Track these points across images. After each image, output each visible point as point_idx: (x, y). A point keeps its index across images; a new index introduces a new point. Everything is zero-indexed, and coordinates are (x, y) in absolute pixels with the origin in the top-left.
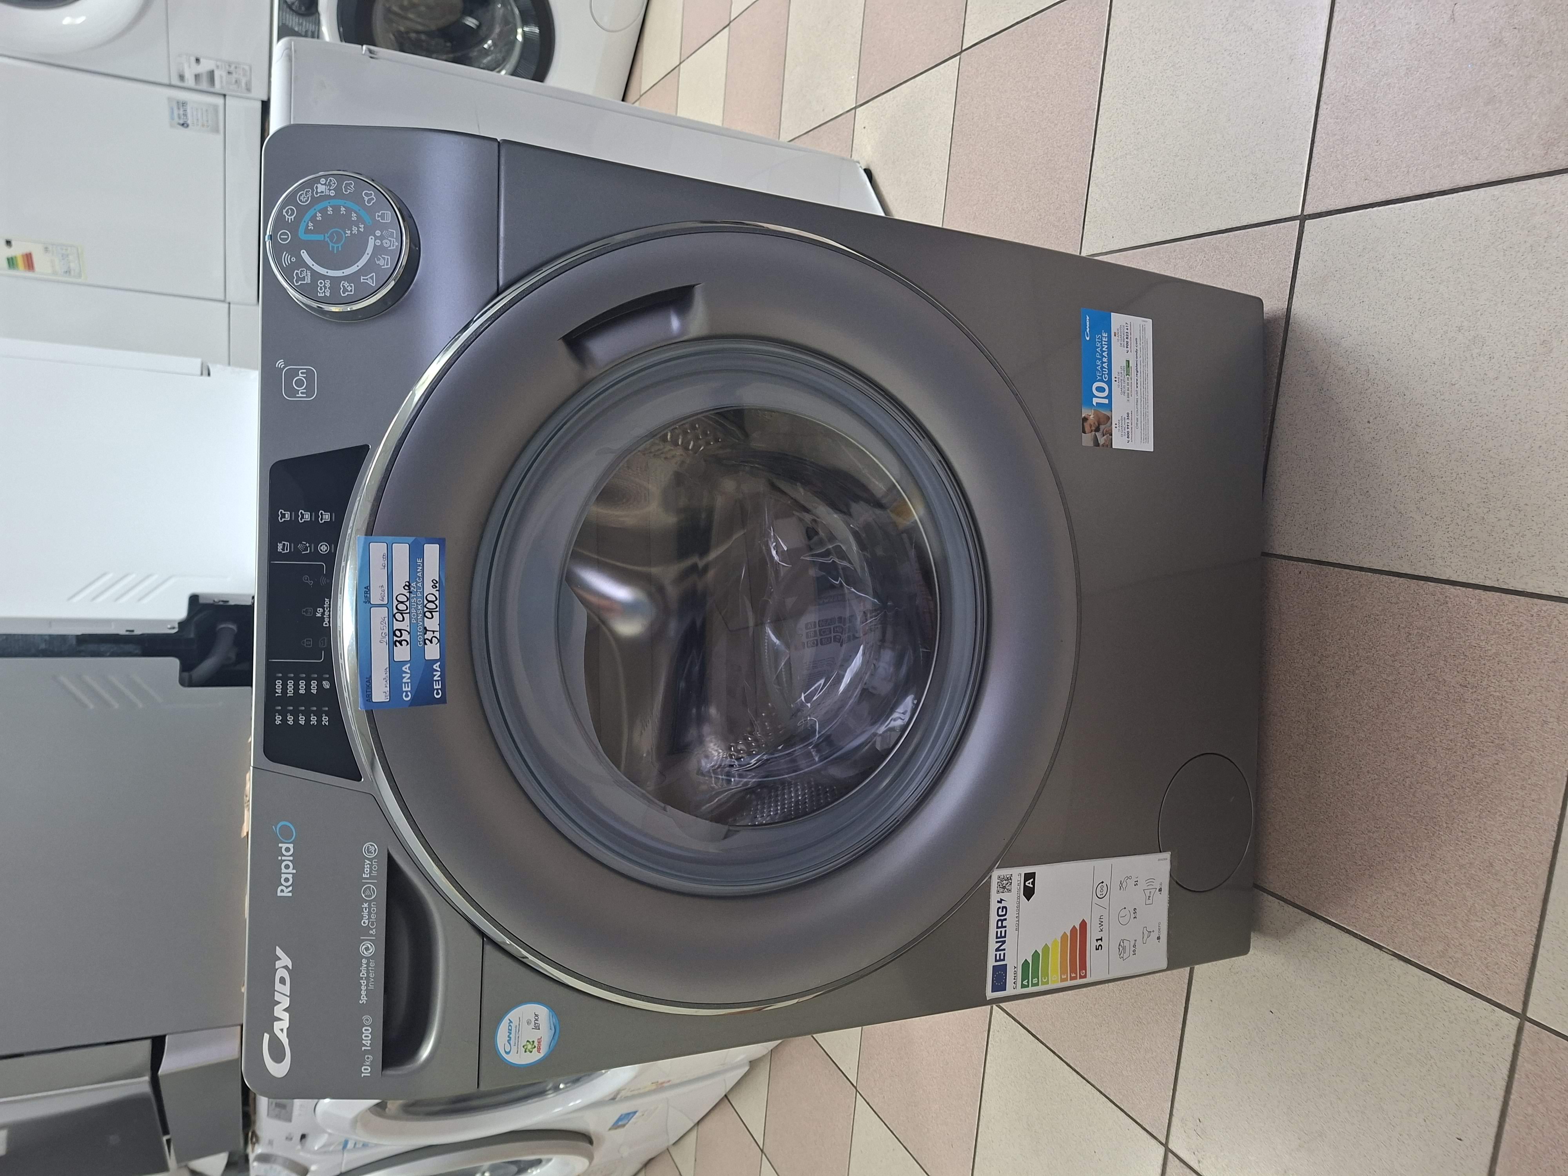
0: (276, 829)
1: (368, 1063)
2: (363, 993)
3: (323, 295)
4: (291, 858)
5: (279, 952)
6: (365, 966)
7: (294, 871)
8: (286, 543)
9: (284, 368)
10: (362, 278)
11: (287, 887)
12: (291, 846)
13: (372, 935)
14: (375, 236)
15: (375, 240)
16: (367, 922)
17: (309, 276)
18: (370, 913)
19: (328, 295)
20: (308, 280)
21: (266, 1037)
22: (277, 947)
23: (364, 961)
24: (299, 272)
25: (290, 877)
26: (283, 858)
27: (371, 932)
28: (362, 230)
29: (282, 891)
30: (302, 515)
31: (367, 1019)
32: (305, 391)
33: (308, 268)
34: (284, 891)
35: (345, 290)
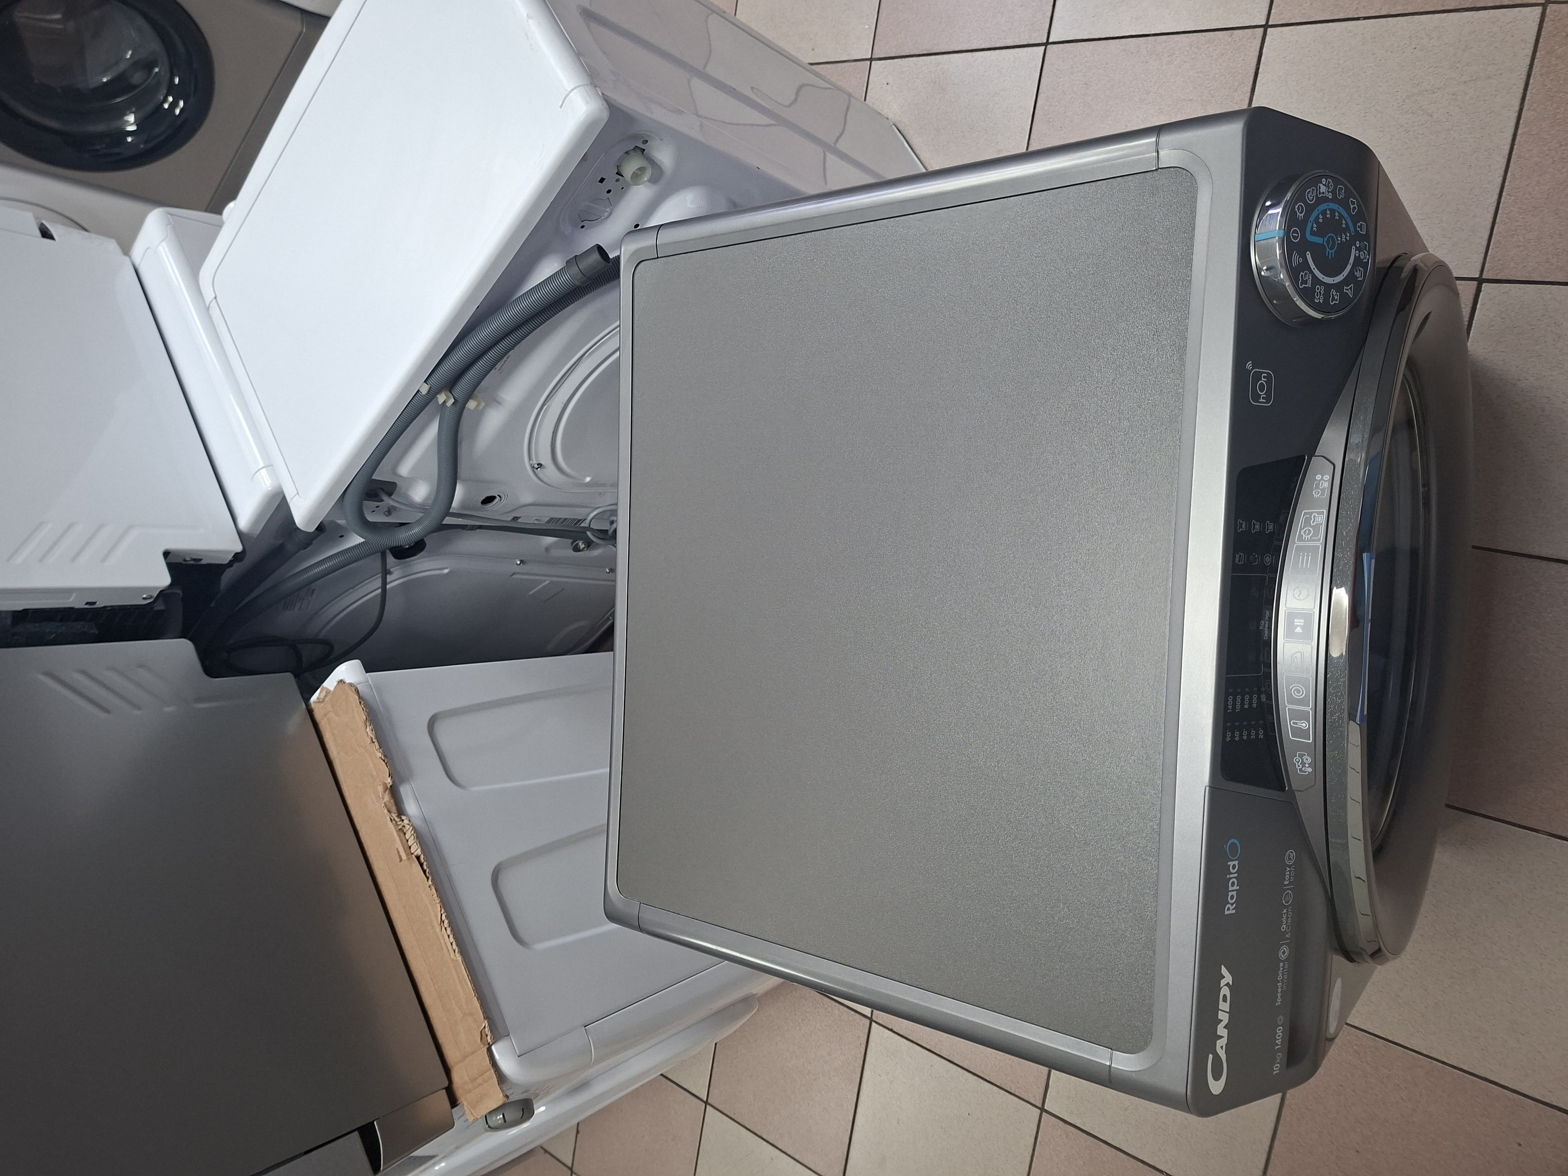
0: (1226, 847)
1: (1278, 1061)
2: (1279, 995)
3: (1318, 301)
4: (1236, 875)
5: (1224, 971)
6: (1282, 969)
7: (1238, 888)
8: (1242, 554)
9: (1252, 370)
10: (1345, 288)
11: (1232, 904)
12: (1236, 863)
13: (1288, 939)
14: (1356, 246)
15: (1356, 251)
16: (1285, 926)
17: (1310, 280)
18: (1287, 918)
19: (1321, 301)
20: (1309, 285)
21: (1211, 1056)
22: (1223, 966)
23: (1281, 965)
24: (1304, 274)
25: (1234, 893)
26: (1231, 876)
27: (1287, 936)
28: (1348, 238)
29: (1229, 909)
30: (1254, 525)
31: (1281, 1019)
32: (1265, 396)
33: (1311, 272)
34: (1230, 910)
35: (1333, 299)
